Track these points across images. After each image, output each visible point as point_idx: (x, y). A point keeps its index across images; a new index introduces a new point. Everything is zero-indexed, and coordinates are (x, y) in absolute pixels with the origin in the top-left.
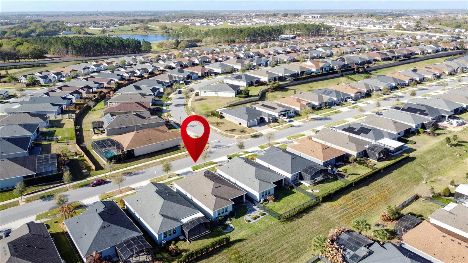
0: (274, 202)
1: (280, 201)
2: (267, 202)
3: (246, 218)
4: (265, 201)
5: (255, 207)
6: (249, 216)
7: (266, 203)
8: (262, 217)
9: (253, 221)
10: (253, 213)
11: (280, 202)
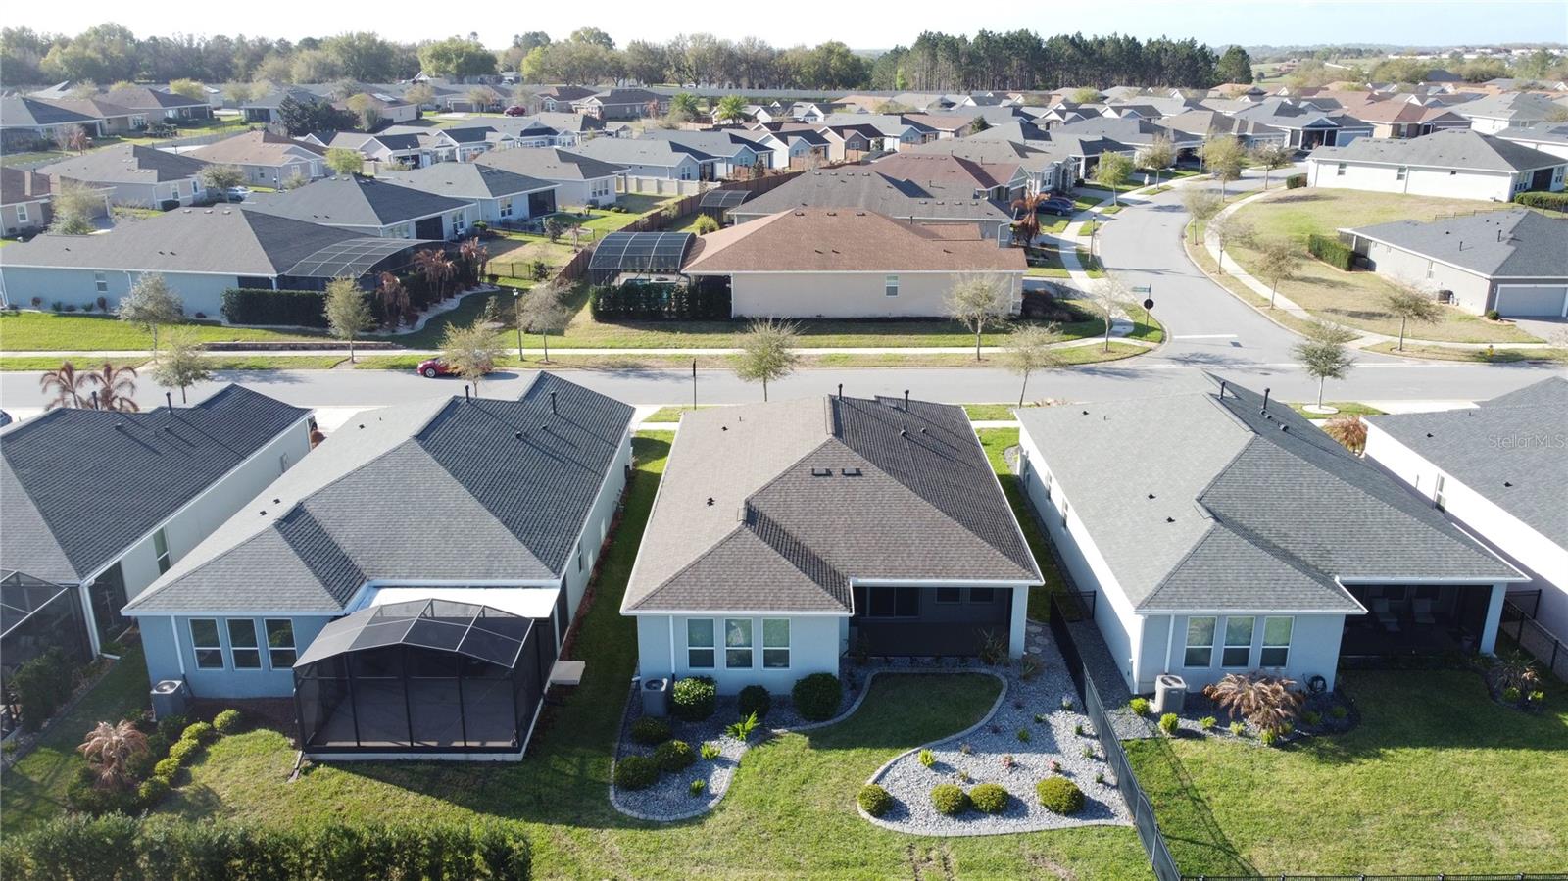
0: (1276, 743)
1: (1347, 760)
2: (1211, 721)
3: (895, 773)
4: (1195, 703)
5: (1063, 724)
6: (937, 767)
7: (1184, 724)
8: (1040, 821)
9: (925, 823)
10: (1001, 757)
11: (1344, 770)
